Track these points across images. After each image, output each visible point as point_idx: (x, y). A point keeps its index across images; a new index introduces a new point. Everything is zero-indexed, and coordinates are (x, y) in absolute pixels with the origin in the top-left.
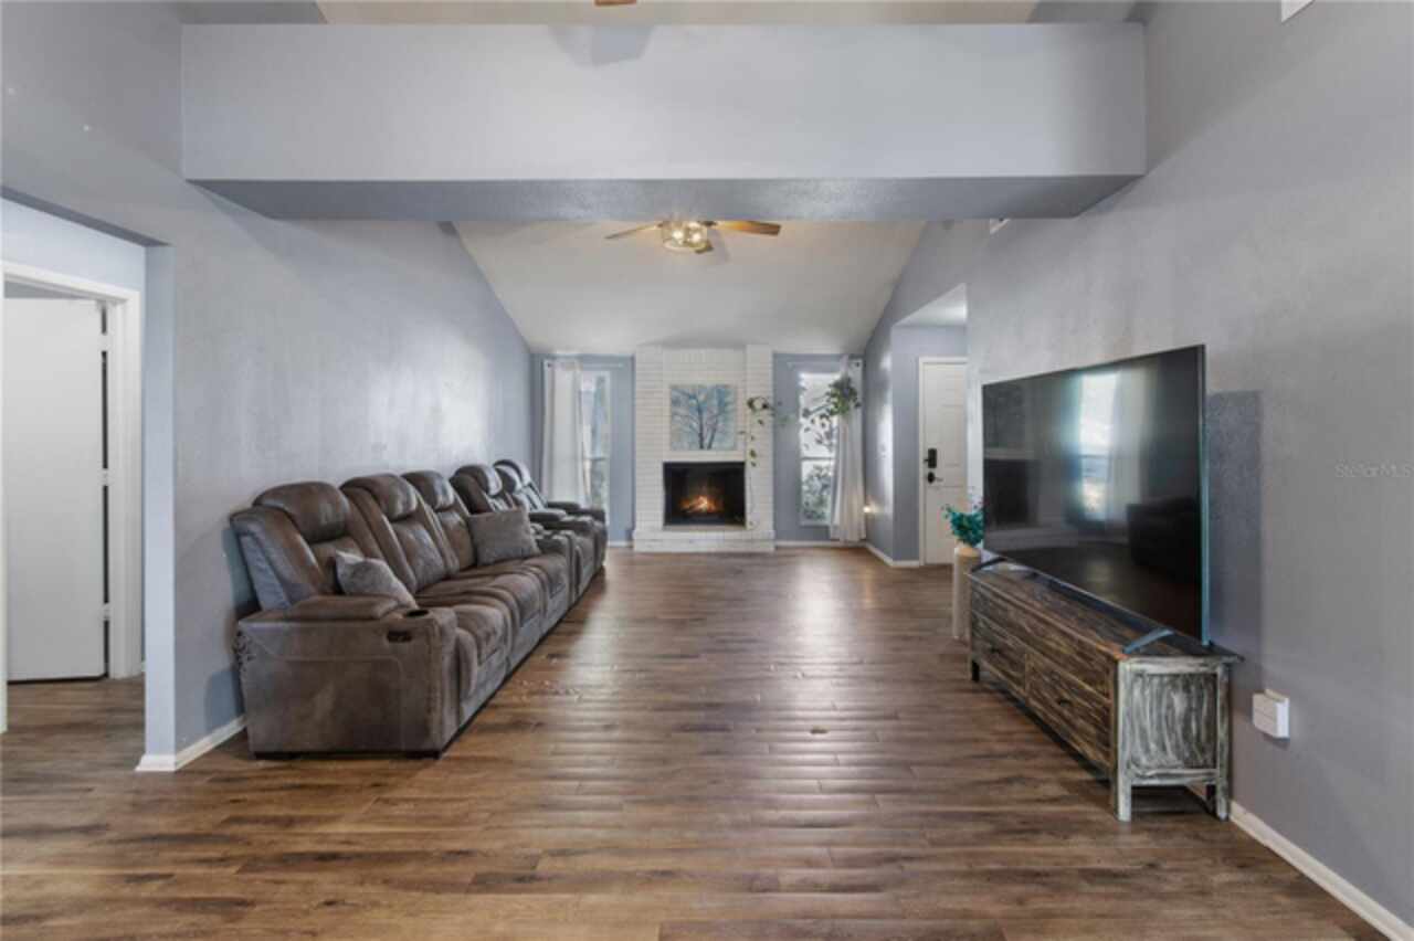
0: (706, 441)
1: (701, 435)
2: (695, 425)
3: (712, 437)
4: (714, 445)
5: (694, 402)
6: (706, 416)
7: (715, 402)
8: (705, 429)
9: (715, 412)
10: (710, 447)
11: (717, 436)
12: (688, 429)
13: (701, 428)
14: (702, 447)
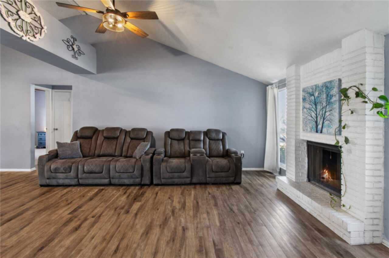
0: (320, 127)
1: (316, 122)
2: (313, 115)
3: (323, 123)
4: (325, 130)
5: (313, 98)
6: (319, 107)
7: (324, 96)
8: (319, 118)
9: (324, 104)
10: (321, 132)
11: (326, 123)
12: (310, 118)
13: (317, 117)
14: (317, 132)
